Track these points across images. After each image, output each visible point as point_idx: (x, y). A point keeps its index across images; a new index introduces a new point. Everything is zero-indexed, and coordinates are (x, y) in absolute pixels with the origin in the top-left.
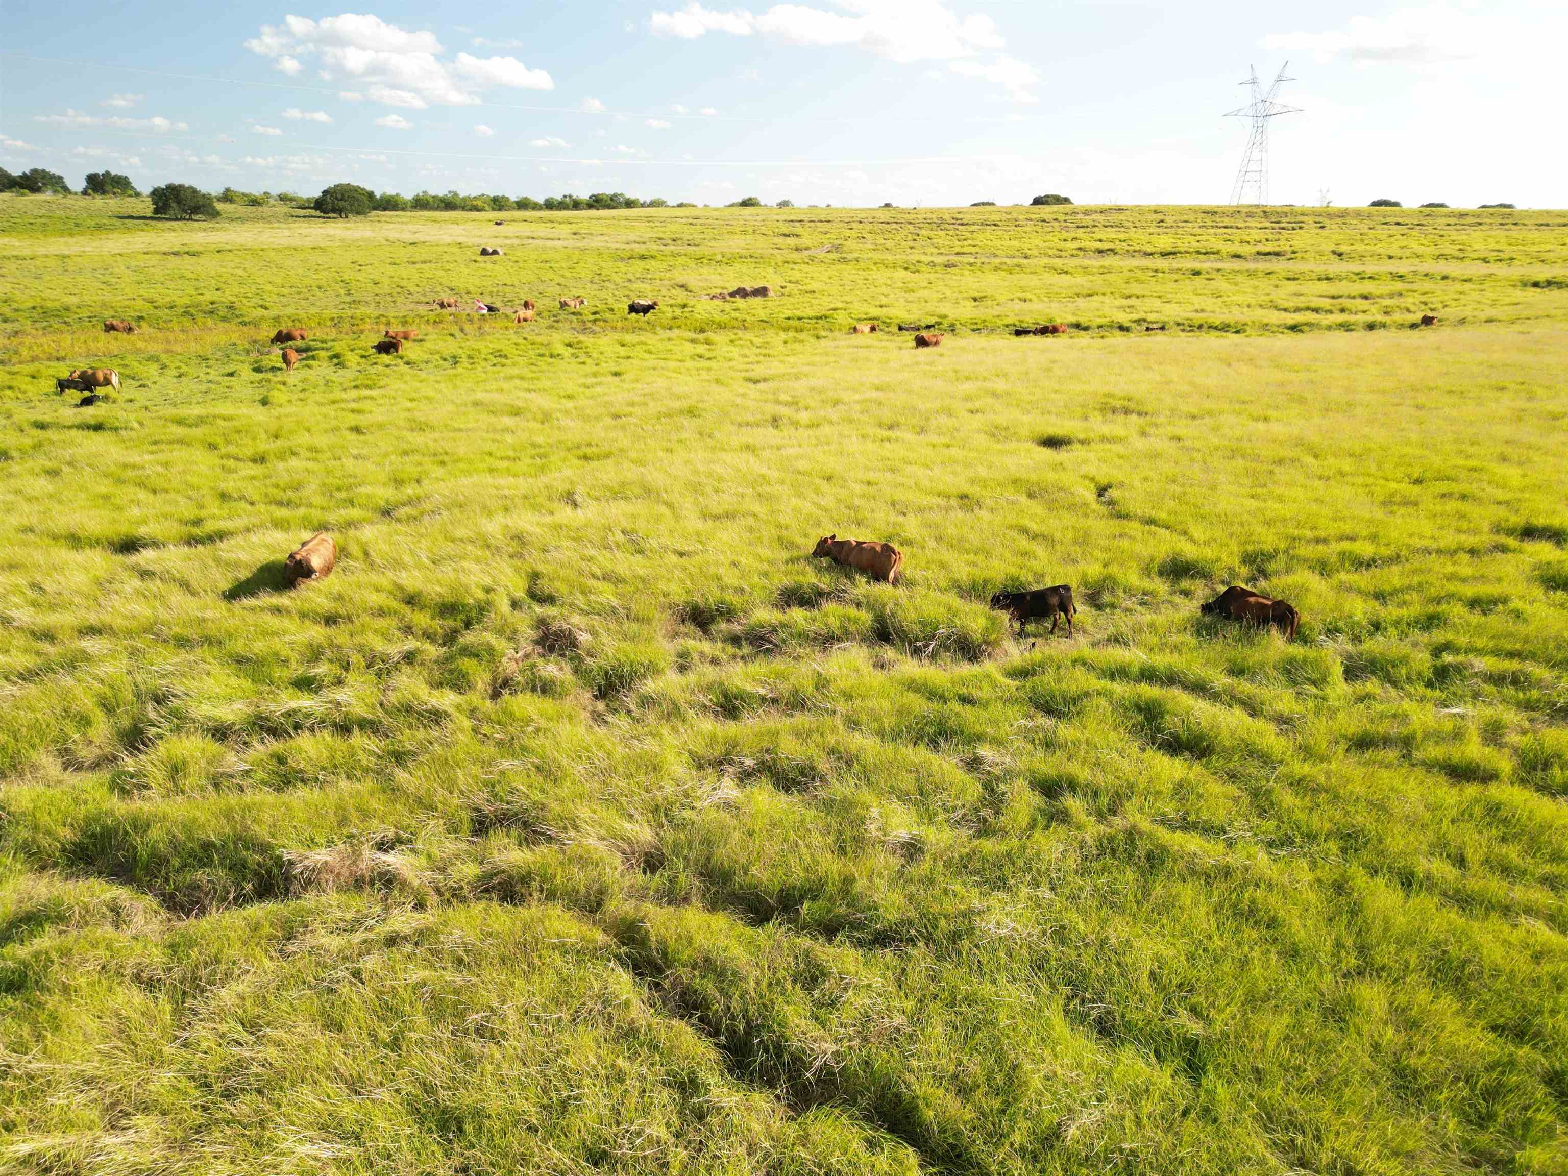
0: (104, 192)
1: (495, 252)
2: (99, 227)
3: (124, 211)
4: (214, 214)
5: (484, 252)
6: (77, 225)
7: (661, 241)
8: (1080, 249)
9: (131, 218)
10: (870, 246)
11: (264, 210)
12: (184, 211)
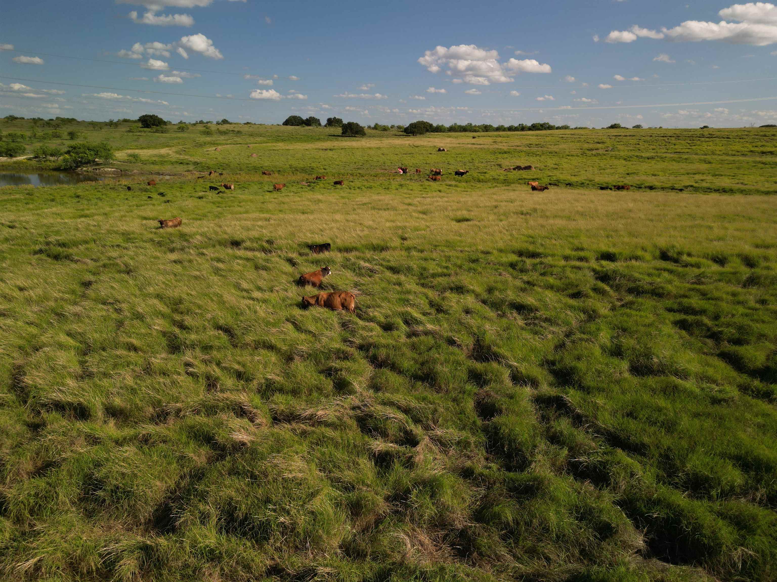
0: (331, 126)
1: (443, 150)
2: (319, 139)
3: (333, 133)
4: (364, 135)
5: (440, 150)
6: (312, 138)
7: (530, 145)
8: (751, 151)
9: (334, 136)
10: (631, 148)
11: (386, 132)
12: (353, 133)
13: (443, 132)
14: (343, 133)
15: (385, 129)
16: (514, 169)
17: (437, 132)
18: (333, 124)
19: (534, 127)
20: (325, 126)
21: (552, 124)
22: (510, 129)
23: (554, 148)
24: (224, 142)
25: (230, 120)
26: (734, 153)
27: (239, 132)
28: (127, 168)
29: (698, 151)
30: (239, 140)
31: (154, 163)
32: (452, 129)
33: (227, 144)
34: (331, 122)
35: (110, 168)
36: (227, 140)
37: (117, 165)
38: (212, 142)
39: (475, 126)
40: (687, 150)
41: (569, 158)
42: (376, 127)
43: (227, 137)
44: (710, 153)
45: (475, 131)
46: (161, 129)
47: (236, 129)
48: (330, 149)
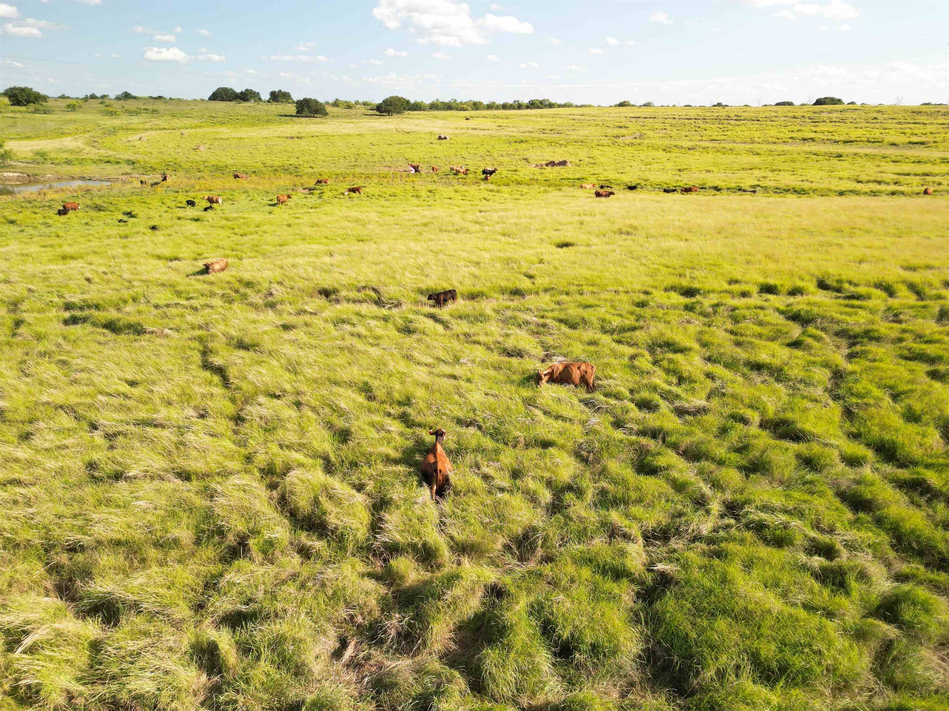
0: (278, 101)
1: (445, 138)
2: (268, 121)
3: (283, 112)
4: (325, 114)
5: (440, 138)
6: (258, 120)
7: (543, 131)
8: (792, 138)
9: (286, 116)
10: (661, 135)
11: (353, 111)
12: (311, 112)
13: (424, 110)
14: (298, 113)
15: (349, 106)
16: (547, 165)
17: (415, 110)
18: (280, 99)
19: (532, 105)
20: (269, 101)
21: (553, 101)
22: (505, 107)
23: (574, 136)
24: (141, 126)
25: (134, 94)
26: (774, 140)
28: (36, 172)
29: (736, 139)
30: (160, 123)
31: (68, 162)
32: (434, 107)
33: (149, 130)
34: (276, 97)
35: (10, 172)
36: (144, 123)
37: (20, 168)
38: (124, 126)
39: (461, 103)
40: (723, 137)
41: (600, 148)
42: (336, 104)
43: (141, 119)
44: (748, 140)
45: (463, 109)
46: (42, 108)
47: (148, 107)
48: (298, 138)
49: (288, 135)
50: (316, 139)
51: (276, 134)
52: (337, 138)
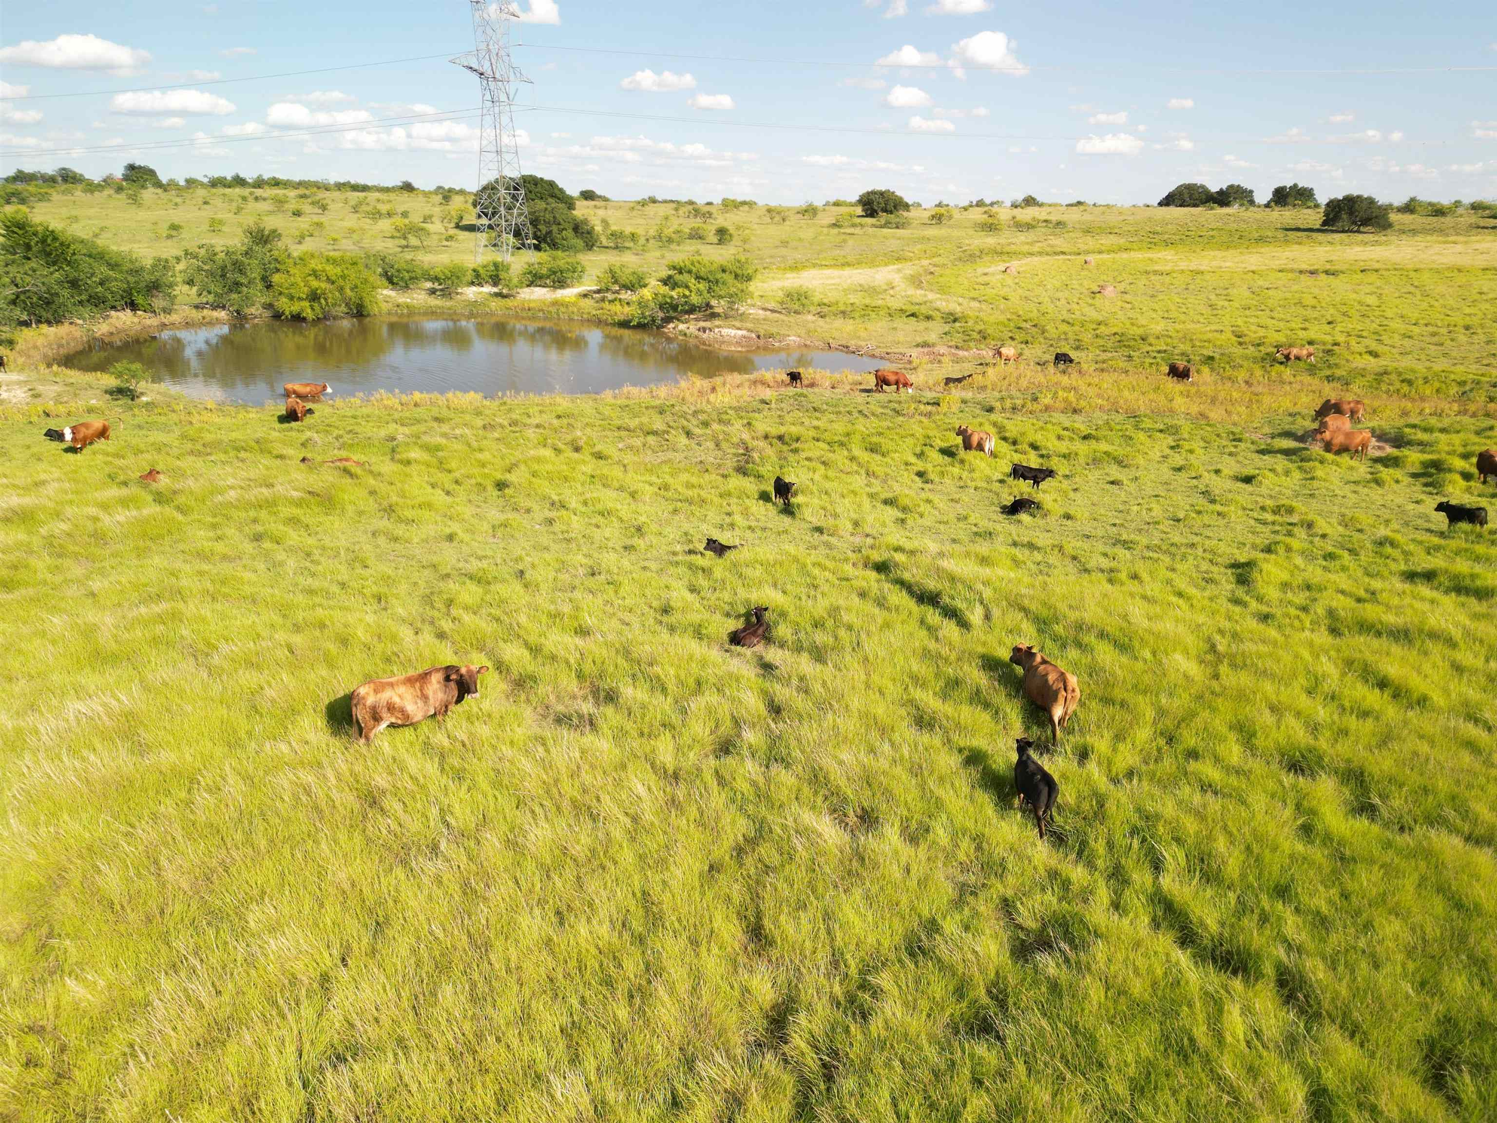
0: (1285, 205)
2: (1261, 240)
3: (1292, 224)
4: (1385, 227)
6: (1241, 238)
11: (1448, 220)
12: (1354, 223)
14: (1325, 223)
15: (1438, 211)
24: (1025, 249)
27: (1059, 223)
30: (1059, 243)
31: (847, 312)
33: (1032, 254)
35: (733, 327)
36: (1032, 244)
38: (999, 248)
42: (1409, 208)
43: (1030, 236)
46: (897, 220)
47: (1054, 218)
48: (1327, 272)
49: (1304, 267)
50: (1372, 277)
51: (1276, 264)
52: (1426, 276)
